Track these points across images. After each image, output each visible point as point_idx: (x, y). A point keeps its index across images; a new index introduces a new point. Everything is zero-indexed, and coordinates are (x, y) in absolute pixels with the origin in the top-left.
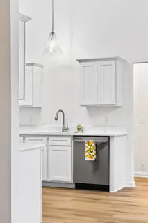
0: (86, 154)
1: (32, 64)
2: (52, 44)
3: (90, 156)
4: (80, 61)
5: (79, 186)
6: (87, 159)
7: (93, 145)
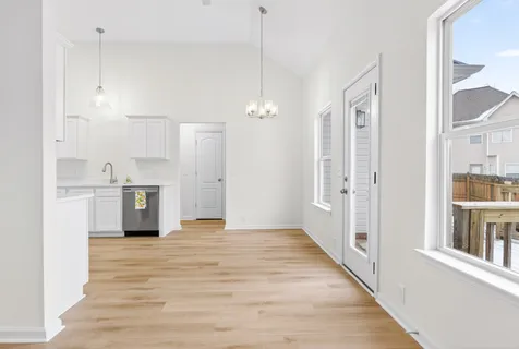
0: (136, 203)
1: (77, 117)
2: (100, 98)
3: (140, 205)
4: (130, 117)
5: (129, 234)
6: (137, 207)
7: (144, 194)
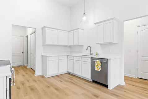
0: (96, 67)
3: (98, 68)
6: (96, 69)
7: (99, 63)
